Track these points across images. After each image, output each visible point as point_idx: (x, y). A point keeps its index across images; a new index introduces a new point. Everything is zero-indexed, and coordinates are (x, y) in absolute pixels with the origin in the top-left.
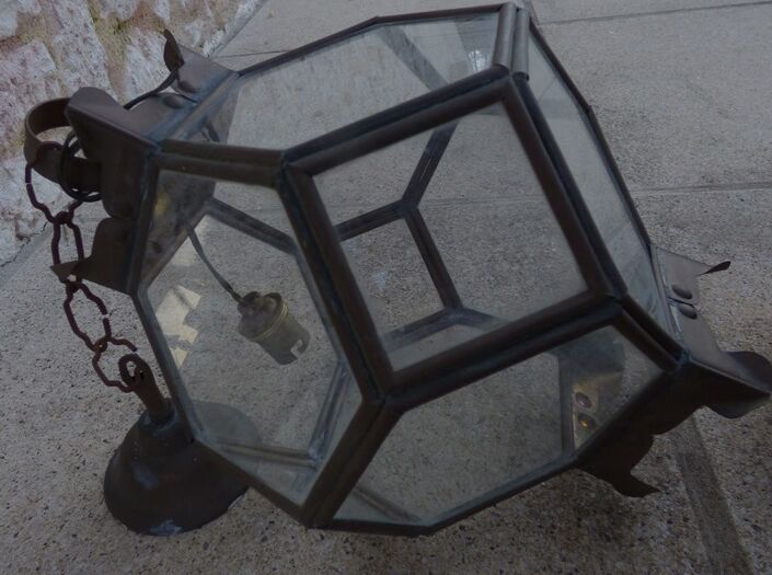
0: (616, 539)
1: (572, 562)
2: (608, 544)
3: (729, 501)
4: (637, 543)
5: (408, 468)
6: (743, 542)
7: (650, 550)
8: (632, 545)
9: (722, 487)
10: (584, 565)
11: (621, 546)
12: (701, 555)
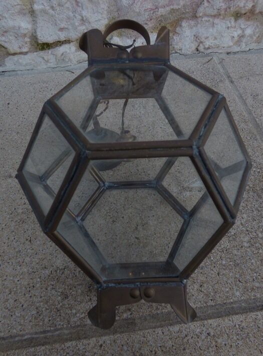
0: (90, 290)
1: (79, 274)
2: (87, 287)
3: (112, 336)
4: (89, 297)
5: (110, 216)
6: (94, 339)
7: (87, 302)
8: (88, 296)
9: (119, 335)
10: (78, 278)
11: (87, 292)
12: (87, 321)
